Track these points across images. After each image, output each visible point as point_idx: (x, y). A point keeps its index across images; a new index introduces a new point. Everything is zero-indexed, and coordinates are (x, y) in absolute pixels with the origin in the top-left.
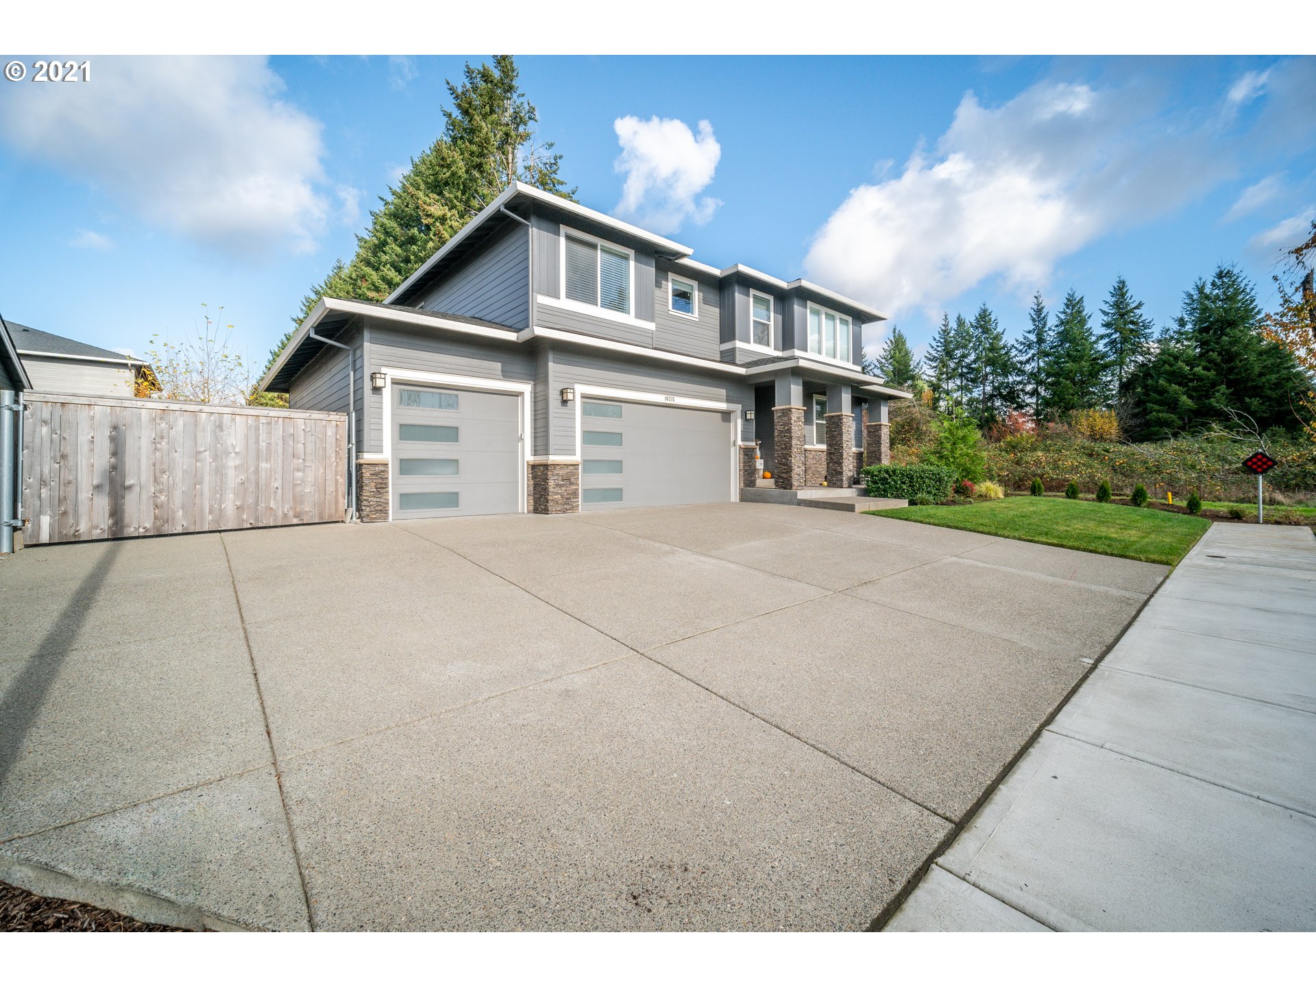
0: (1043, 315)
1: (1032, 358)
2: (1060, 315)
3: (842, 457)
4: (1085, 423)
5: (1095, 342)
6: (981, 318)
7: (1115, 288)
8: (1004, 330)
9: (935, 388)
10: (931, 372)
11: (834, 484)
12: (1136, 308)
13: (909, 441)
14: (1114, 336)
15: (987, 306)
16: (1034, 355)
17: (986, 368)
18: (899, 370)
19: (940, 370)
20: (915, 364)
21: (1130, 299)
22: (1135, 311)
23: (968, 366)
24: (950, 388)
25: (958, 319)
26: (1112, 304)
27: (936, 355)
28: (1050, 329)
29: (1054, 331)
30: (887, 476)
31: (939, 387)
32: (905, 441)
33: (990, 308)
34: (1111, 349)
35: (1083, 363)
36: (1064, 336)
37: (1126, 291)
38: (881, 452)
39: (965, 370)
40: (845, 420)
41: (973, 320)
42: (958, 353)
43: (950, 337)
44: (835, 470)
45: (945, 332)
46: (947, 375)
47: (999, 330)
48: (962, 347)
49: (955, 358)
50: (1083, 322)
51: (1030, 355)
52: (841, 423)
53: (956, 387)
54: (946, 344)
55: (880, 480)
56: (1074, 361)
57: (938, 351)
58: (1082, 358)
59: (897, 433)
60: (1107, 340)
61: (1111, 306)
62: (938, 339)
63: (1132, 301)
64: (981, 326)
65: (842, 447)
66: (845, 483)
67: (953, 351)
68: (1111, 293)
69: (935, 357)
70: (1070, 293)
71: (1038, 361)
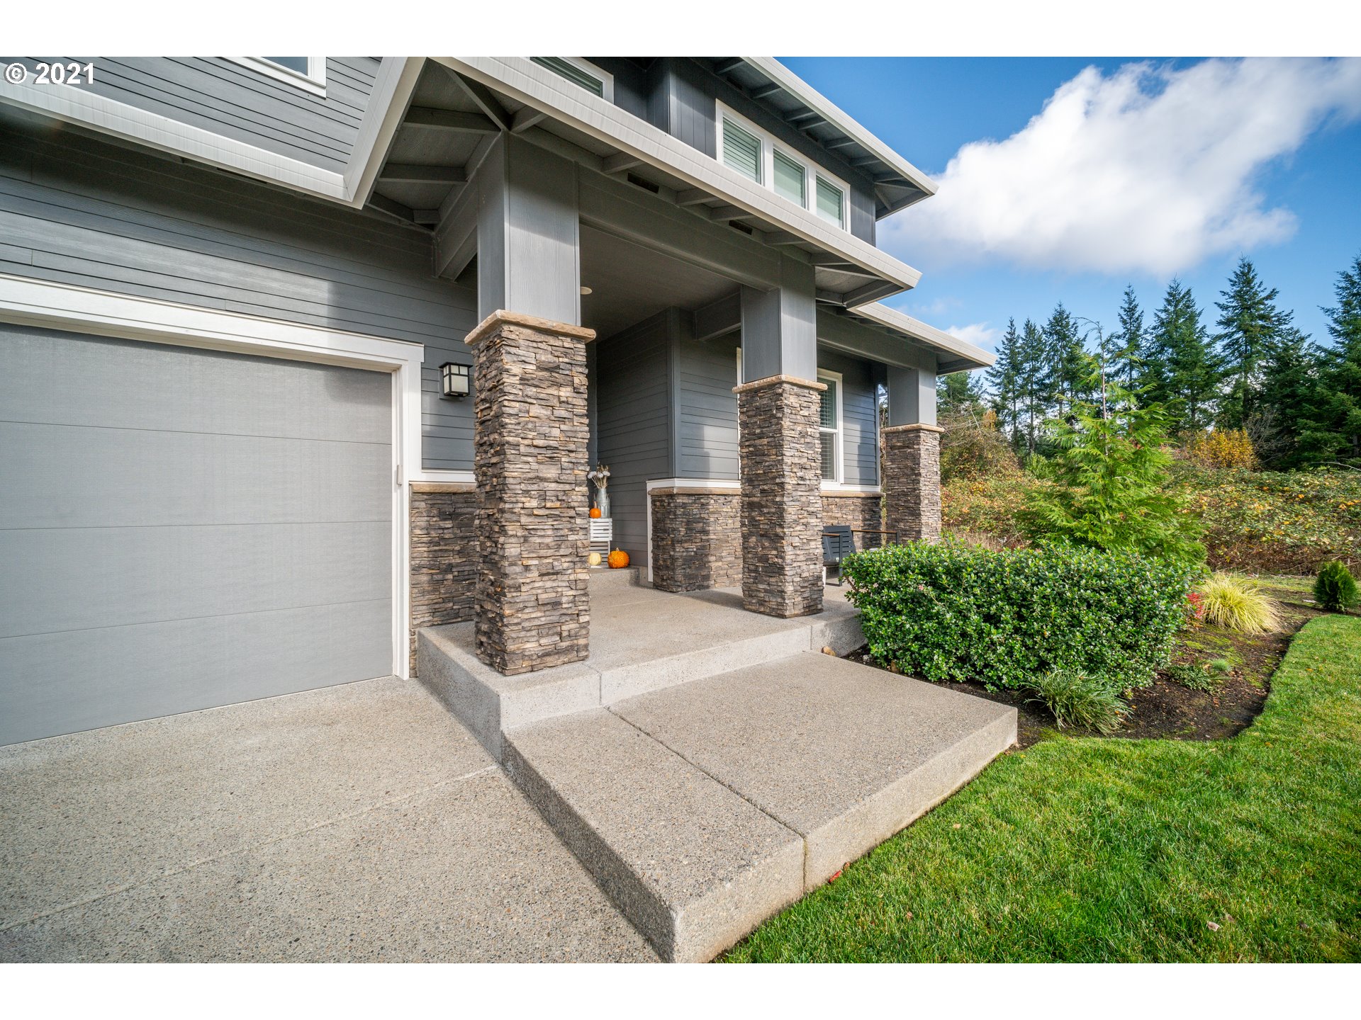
0: (1136, 315)
1: (1122, 370)
2: (1159, 314)
3: (781, 517)
4: (1205, 447)
5: (1209, 345)
6: (1057, 322)
7: (1237, 275)
8: (1086, 336)
9: (998, 408)
10: (994, 390)
11: (762, 602)
12: (1269, 297)
13: (970, 472)
14: (1236, 336)
15: (1064, 307)
16: (1125, 365)
17: (1063, 382)
18: (954, 389)
19: (1005, 387)
20: (974, 382)
21: (1259, 286)
22: (1266, 302)
23: (1040, 382)
24: (1017, 409)
25: (1027, 325)
26: (1232, 294)
27: (1000, 370)
28: (1146, 332)
29: (1152, 334)
30: (930, 592)
31: (1004, 407)
32: (963, 474)
33: (1067, 309)
34: (1233, 353)
35: (1198, 371)
36: (1166, 341)
37: (1253, 277)
38: (918, 496)
39: (1035, 387)
40: (791, 400)
41: (1046, 324)
42: (1027, 366)
43: (1017, 348)
44: (764, 559)
45: (1011, 341)
46: (1014, 393)
47: (1080, 335)
48: (1032, 360)
49: (1023, 373)
50: (1192, 319)
51: (1119, 366)
52: (780, 408)
53: (1025, 408)
54: (1013, 355)
55: (903, 601)
56: (1184, 368)
57: (1002, 365)
58: (1195, 364)
59: (953, 463)
60: (1226, 341)
61: (1232, 297)
62: (1002, 350)
63: (1262, 288)
64: (1057, 333)
65: (782, 485)
66: (794, 602)
67: (1021, 364)
68: (1231, 281)
69: (998, 372)
70: (1173, 285)
71: (1130, 373)
